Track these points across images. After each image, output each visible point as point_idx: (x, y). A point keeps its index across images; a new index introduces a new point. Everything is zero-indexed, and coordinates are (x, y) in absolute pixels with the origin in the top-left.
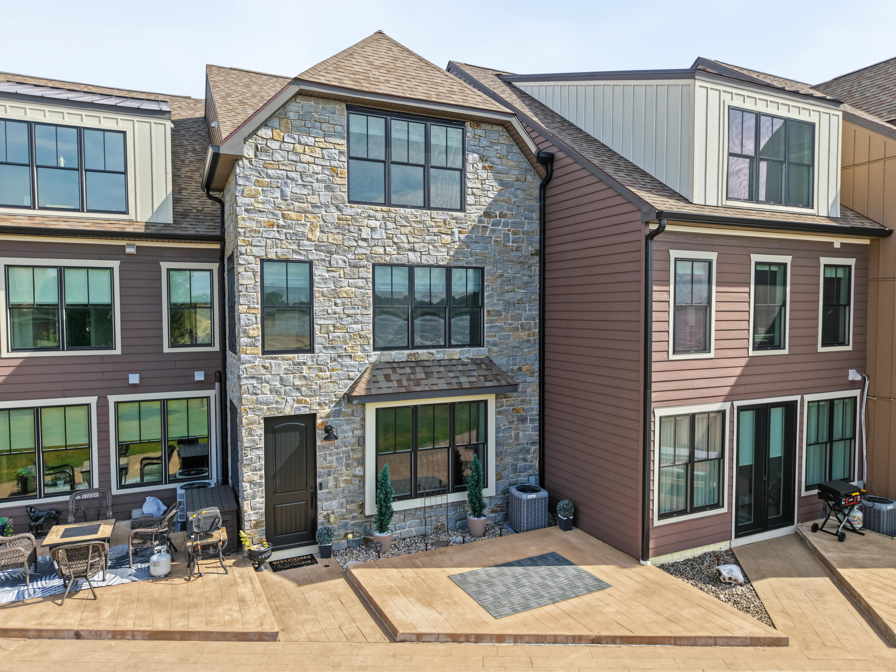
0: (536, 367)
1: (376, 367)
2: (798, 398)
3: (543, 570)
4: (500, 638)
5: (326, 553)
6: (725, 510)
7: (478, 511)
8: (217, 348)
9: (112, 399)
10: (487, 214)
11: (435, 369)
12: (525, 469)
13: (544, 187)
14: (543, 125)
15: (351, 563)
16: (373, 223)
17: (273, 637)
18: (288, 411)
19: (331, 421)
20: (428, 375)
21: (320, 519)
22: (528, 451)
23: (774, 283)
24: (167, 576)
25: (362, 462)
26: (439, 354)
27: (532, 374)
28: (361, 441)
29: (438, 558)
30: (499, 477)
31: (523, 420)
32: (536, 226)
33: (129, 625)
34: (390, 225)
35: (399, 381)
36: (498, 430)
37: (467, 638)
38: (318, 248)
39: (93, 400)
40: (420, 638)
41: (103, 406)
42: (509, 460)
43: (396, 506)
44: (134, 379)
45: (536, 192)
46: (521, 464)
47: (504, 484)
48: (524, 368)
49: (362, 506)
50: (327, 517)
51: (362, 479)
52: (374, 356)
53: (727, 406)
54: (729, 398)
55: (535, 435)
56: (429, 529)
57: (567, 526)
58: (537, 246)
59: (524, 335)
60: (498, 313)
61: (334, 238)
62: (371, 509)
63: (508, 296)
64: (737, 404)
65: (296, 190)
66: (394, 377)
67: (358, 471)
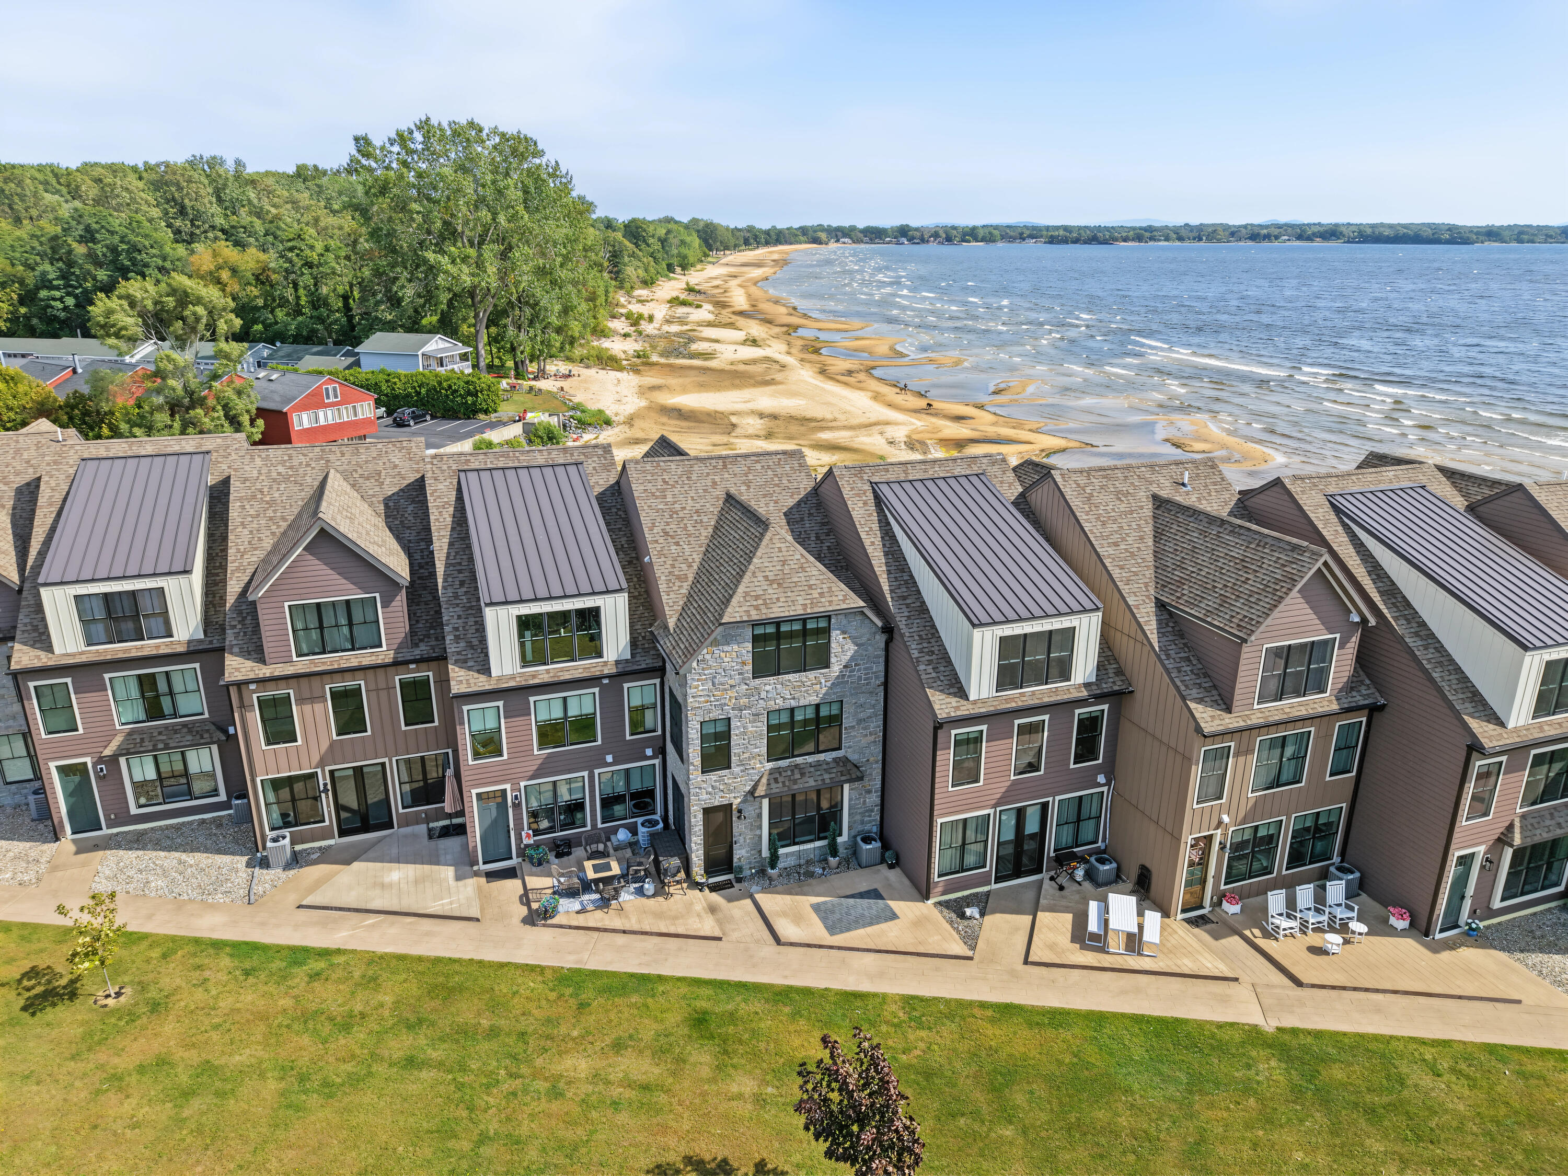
0: (880, 757)
1: (772, 772)
2: (1051, 799)
3: (865, 902)
4: (831, 947)
5: (739, 880)
6: (987, 869)
7: (834, 853)
8: (659, 732)
9: (597, 772)
10: (845, 667)
11: (806, 771)
12: (870, 822)
13: (887, 643)
14: (889, 599)
15: (754, 888)
16: (768, 688)
17: (720, 939)
18: (717, 803)
19: (742, 806)
20: (803, 774)
21: (735, 860)
22: (872, 811)
23: (1037, 732)
24: (654, 896)
25: (760, 827)
26: (810, 759)
27: (877, 762)
28: (760, 816)
29: (805, 889)
30: (850, 828)
31: (869, 792)
32: (882, 667)
33: (647, 928)
34: (779, 686)
35: (783, 783)
36: (850, 800)
37: (815, 946)
38: (733, 709)
39: (586, 774)
40: (792, 944)
41: (592, 777)
42: (858, 817)
43: (782, 851)
44: (609, 759)
45: (883, 645)
46: (866, 819)
47: (853, 833)
48: (872, 759)
49: (760, 852)
50: (739, 859)
51: (760, 837)
52: (770, 765)
53: (991, 811)
54: (995, 806)
55: (878, 801)
56: (802, 862)
57: (891, 867)
58: (882, 679)
59: (872, 738)
60: (853, 727)
61: (744, 701)
62: (765, 853)
63: (862, 715)
64: (998, 809)
65: (722, 679)
66: (780, 779)
67: (758, 832)
